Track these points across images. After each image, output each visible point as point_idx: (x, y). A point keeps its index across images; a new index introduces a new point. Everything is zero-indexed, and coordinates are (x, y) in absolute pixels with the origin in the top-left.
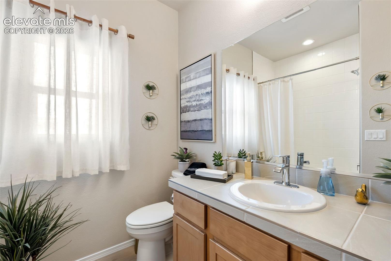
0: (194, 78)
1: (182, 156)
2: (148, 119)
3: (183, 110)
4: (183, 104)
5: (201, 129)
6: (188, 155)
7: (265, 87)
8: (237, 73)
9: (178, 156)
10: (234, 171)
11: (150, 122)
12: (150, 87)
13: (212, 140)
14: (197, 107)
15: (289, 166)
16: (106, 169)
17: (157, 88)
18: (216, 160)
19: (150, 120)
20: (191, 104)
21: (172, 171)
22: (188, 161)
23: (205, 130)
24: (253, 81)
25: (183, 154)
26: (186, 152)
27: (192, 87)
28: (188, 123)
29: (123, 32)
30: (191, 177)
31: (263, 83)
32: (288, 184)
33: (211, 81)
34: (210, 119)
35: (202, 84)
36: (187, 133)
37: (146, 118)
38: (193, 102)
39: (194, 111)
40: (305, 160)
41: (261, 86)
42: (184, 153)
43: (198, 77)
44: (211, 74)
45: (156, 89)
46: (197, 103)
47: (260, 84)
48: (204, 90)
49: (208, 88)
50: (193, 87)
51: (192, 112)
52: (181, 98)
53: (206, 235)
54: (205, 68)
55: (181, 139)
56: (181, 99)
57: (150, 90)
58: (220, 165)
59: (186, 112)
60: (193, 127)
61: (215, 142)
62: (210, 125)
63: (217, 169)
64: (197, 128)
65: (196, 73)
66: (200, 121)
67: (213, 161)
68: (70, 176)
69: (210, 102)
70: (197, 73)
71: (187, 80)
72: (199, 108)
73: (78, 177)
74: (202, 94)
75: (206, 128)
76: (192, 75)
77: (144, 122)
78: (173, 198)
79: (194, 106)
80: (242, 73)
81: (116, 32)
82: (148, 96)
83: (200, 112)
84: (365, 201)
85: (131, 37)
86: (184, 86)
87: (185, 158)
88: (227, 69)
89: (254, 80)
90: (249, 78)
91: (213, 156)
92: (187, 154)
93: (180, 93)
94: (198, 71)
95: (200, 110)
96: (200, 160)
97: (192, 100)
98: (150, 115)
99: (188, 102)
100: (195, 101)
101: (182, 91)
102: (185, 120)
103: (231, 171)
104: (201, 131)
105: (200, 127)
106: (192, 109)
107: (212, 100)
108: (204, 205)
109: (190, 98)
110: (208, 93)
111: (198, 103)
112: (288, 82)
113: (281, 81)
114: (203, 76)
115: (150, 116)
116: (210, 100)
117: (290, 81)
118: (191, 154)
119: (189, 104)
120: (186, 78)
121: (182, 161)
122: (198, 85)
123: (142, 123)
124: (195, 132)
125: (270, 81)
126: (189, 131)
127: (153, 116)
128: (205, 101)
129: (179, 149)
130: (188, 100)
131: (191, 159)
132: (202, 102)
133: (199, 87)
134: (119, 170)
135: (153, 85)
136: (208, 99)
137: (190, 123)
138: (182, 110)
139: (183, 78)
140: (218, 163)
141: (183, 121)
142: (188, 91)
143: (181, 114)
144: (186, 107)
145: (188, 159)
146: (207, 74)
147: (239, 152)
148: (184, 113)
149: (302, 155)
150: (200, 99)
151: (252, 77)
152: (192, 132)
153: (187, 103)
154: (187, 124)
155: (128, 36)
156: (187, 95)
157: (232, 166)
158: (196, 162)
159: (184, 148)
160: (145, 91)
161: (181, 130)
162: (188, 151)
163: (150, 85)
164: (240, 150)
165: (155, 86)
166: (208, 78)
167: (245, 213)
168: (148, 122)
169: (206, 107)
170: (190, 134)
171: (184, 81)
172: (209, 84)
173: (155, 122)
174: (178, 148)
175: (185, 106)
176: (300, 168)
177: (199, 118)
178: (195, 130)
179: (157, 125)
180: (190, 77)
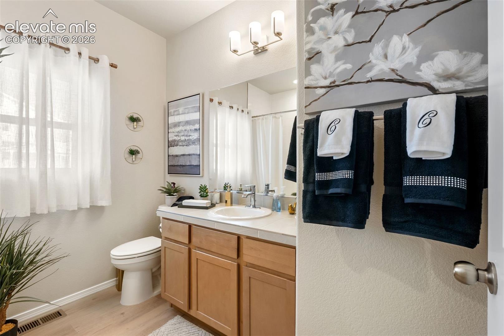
0: (183, 113)
1: (169, 190)
2: (132, 152)
3: (171, 144)
4: (171, 137)
5: (189, 164)
6: (176, 190)
7: (259, 120)
8: (230, 106)
9: (165, 190)
10: (218, 201)
11: (134, 156)
12: (134, 118)
13: (200, 174)
14: (186, 142)
15: (254, 193)
16: (86, 204)
17: (142, 120)
18: (202, 192)
19: (134, 154)
20: (179, 138)
21: (158, 207)
22: (176, 195)
23: (193, 165)
24: (247, 115)
25: (170, 188)
26: (174, 187)
27: (180, 122)
28: (177, 158)
29: (105, 61)
30: (178, 207)
31: (257, 116)
32: (254, 207)
33: (199, 118)
34: (198, 155)
35: (191, 121)
36: (175, 168)
37: (129, 151)
38: (181, 137)
39: (182, 146)
40: (270, 189)
41: (255, 119)
42: (172, 187)
43: (186, 113)
44: (199, 113)
45: (140, 121)
46: (185, 138)
47: (254, 118)
48: (193, 126)
49: (196, 125)
50: (182, 122)
51: (181, 146)
52: (169, 131)
53: (190, 249)
54: (194, 105)
55: (168, 174)
56: (168, 133)
57: (134, 122)
58: (206, 196)
59: (174, 146)
60: (182, 162)
61: (203, 176)
62: (198, 161)
63: (203, 200)
64: (185, 163)
65: (184, 109)
66: (188, 156)
67: (199, 193)
68: (46, 212)
69: (198, 138)
70: (186, 108)
71: (175, 113)
72: (188, 143)
73: (55, 213)
74: (190, 130)
75: (195, 163)
76: (181, 110)
77: (127, 155)
78: (160, 227)
79: (182, 141)
80: (235, 107)
81: (97, 60)
82: (132, 129)
83: (188, 147)
84: (293, 212)
85: (112, 65)
86: (172, 120)
87: (172, 192)
88: (219, 102)
89: (248, 113)
90: (243, 111)
91: (199, 189)
92: (174, 188)
93: (168, 127)
94: (187, 107)
95: (188, 146)
96: (189, 194)
97: (180, 134)
98: (134, 148)
99: (176, 136)
100: (184, 136)
101: (170, 124)
102: (172, 154)
103: (215, 202)
104: (189, 165)
105: (189, 162)
106: (180, 144)
107: (200, 137)
108: (188, 225)
109: (178, 132)
110: (196, 130)
111: (187, 138)
112: (279, 118)
113: (272, 117)
114: (192, 112)
115: (134, 150)
116: (198, 137)
117: (281, 118)
118: (179, 189)
119: (177, 139)
120: (174, 112)
121: (170, 195)
122: (187, 121)
123: (124, 157)
124: (183, 167)
125: (264, 115)
126: (177, 166)
127: (137, 150)
128: (193, 137)
129: (167, 183)
130: (177, 134)
131: (179, 193)
132: (190, 138)
133: (188, 123)
134: (100, 205)
135: (138, 117)
136: (196, 135)
137: (178, 158)
138: (169, 144)
139: (171, 110)
140: (204, 195)
141: (171, 155)
142: (176, 125)
143: (169, 148)
144: (174, 141)
145: (176, 192)
146: (196, 112)
147: (224, 185)
148: (172, 147)
149: (268, 186)
150: (189, 134)
151: (246, 111)
152: (180, 167)
153: (175, 138)
154: (175, 158)
155: (110, 65)
156: (176, 129)
157: (217, 196)
158: (185, 196)
159: (172, 183)
160: (129, 122)
161: (169, 165)
162: (176, 186)
163: (134, 117)
164: (226, 183)
165: (140, 118)
166: (196, 116)
167: (216, 223)
168: (131, 155)
169: (194, 142)
170: (178, 168)
171: (172, 114)
172: (198, 122)
173: (139, 156)
174: (165, 183)
175: (173, 139)
176: (266, 195)
177: (187, 153)
178: (184, 164)
179: (141, 159)
180: (179, 112)
